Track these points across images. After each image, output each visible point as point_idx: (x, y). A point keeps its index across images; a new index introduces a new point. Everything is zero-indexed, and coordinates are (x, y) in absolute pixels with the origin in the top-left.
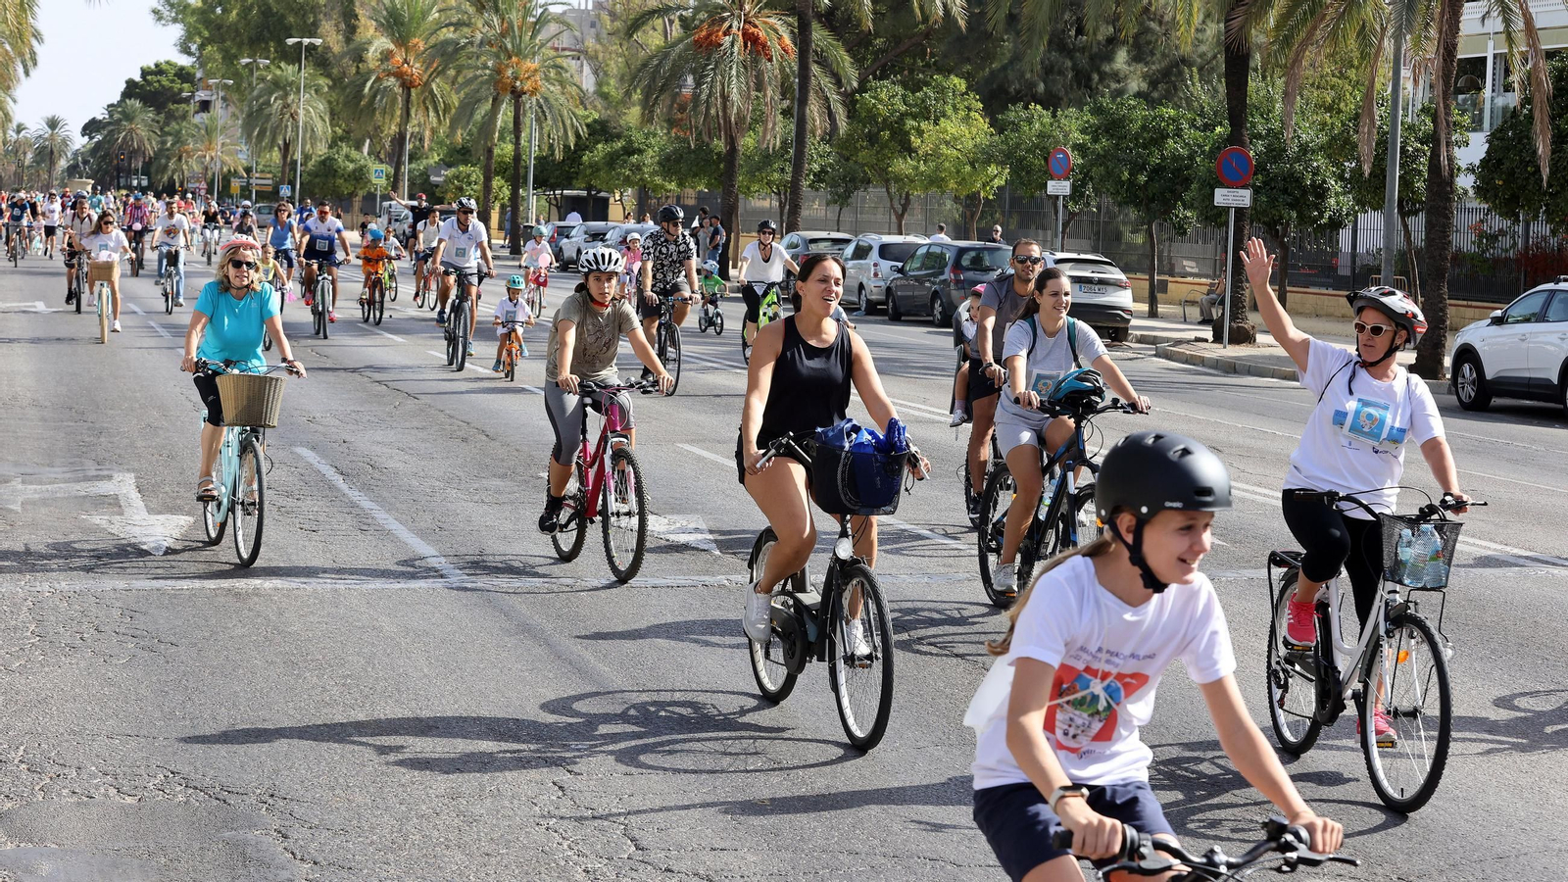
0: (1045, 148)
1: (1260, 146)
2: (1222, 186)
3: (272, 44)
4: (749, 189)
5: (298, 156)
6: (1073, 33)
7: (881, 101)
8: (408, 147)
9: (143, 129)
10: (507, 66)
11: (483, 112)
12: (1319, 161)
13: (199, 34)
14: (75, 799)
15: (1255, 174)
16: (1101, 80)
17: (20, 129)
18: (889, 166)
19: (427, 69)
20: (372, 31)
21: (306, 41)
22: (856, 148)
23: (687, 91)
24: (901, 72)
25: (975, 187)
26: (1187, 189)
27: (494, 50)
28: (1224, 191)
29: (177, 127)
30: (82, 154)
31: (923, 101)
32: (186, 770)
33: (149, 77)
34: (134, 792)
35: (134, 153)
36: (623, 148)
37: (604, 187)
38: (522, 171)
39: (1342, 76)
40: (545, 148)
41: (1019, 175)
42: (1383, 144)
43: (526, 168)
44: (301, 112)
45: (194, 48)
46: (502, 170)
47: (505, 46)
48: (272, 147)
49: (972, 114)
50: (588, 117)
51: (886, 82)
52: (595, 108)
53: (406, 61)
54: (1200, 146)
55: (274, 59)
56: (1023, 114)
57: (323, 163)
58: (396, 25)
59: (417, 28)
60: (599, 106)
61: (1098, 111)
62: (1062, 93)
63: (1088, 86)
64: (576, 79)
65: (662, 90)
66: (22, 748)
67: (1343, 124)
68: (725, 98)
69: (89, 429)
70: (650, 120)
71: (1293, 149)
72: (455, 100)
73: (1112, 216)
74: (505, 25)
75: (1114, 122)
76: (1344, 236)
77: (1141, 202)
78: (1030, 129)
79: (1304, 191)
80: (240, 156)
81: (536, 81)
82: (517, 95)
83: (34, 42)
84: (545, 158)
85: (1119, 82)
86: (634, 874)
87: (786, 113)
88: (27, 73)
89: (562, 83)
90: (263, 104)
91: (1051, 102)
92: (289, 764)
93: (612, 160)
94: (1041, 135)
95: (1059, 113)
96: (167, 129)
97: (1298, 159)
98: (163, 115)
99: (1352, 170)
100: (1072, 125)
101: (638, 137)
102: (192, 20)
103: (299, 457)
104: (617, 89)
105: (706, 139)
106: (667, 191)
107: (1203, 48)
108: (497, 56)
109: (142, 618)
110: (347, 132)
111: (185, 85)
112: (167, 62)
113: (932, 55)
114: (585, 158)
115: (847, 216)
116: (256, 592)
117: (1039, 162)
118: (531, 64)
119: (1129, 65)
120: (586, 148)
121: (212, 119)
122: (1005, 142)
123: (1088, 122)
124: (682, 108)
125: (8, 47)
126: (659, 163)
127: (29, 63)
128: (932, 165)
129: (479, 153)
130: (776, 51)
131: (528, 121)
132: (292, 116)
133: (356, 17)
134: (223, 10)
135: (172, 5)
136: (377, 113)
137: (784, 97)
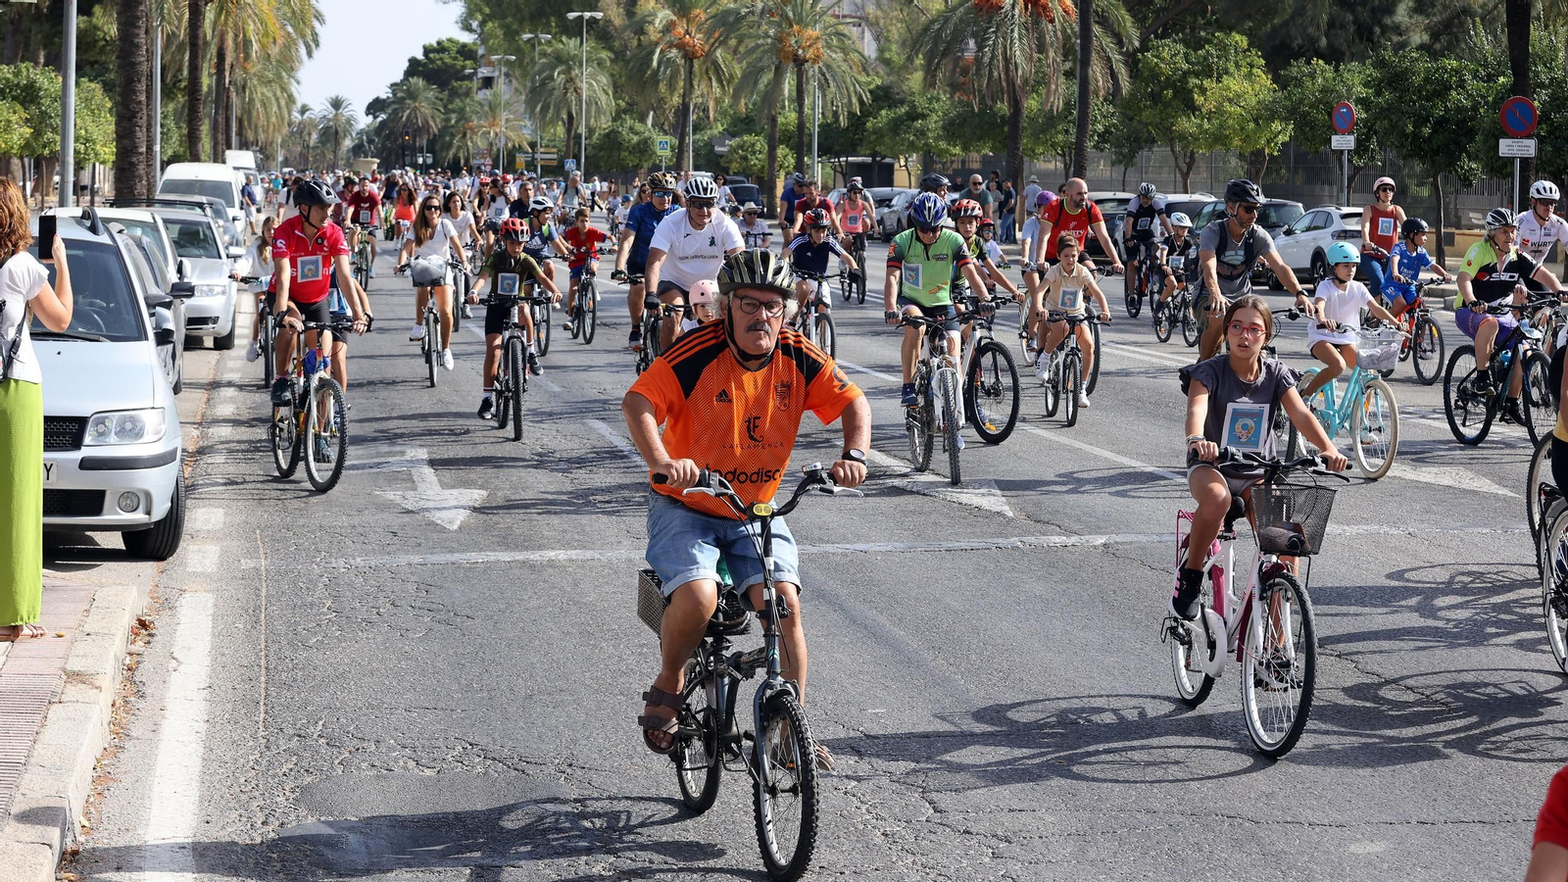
0: (1328, 102)
1: (1544, 94)
2: (1507, 136)
3: (553, 19)
4: (1033, 151)
5: (582, 130)
7: (1162, 60)
8: (692, 117)
9: (427, 106)
10: (789, 34)
11: (766, 81)
13: (480, 11)
14: (374, 772)
15: (1540, 124)
16: (1383, 33)
17: (304, 110)
18: (1173, 124)
19: (708, 39)
20: (653, 3)
22: (1140, 107)
23: (969, 55)
24: (1182, 30)
25: (1257, 142)
26: (1472, 140)
27: (776, 19)
28: (1509, 141)
29: (460, 104)
30: (367, 133)
31: (1205, 59)
32: (484, 741)
33: (431, 55)
34: (432, 764)
35: (418, 132)
36: (907, 113)
37: (888, 153)
38: (806, 139)
40: (830, 115)
41: (1303, 131)
43: (811, 136)
44: (584, 86)
45: (475, 25)
46: (786, 139)
47: (785, 16)
48: (553, 122)
49: (1255, 70)
50: (870, 83)
51: (1167, 41)
52: (877, 74)
53: (687, 32)
54: (1483, 97)
55: (556, 33)
56: (1306, 70)
57: (608, 135)
60: (882, 72)
61: (1380, 64)
62: (1344, 47)
63: (1370, 40)
64: (858, 45)
65: (944, 54)
66: (321, 723)
68: (1007, 60)
69: (380, 405)
70: (933, 85)
72: (739, 70)
73: (1399, 170)
75: (1397, 75)
77: (1426, 154)
78: (1313, 84)
80: (524, 131)
81: (818, 49)
82: (799, 63)
83: (316, 24)
84: (828, 125)
85: (1401, 35)
86: (932, 837)
87: (1068, 74)
88: (310, 54)
89: (844, 50)
90: (547, 78)
91: (1334, 57)
92: (587, 734)
93: (896, 126)
94: (1324, 90)
95: (1342, 67)
96: (450, 107)
98: (446, 93)
100: (1355, 79)
101: (921, 102)
103: (592, 430)
104: (898, 54)
105: (989, 103)
106: (952, 155)
108: (779, 25)
109: (438, 592)
110: (631, 105)
111: (468, 62)
112: (450, 40)
113: (1213, 13)
114: (869, 124)
115: (1131, 176)
116: (551, 563)
117: (1322, 117)
118: (813, 32)
119: (1411, 17)
120: (870, 114)
121: (495, 95)
122: (1288, 98)
123: (1370, 75)
124: (965, 72)
125: (290, 29)
126: (943, 128)
127: (313, 46)
128: (1216, 122)
129: (764, 121)
130: (1057, 12)
131: (811, 88)
132: (576, 91)
136: (661, 85)
137: (1066, 58)
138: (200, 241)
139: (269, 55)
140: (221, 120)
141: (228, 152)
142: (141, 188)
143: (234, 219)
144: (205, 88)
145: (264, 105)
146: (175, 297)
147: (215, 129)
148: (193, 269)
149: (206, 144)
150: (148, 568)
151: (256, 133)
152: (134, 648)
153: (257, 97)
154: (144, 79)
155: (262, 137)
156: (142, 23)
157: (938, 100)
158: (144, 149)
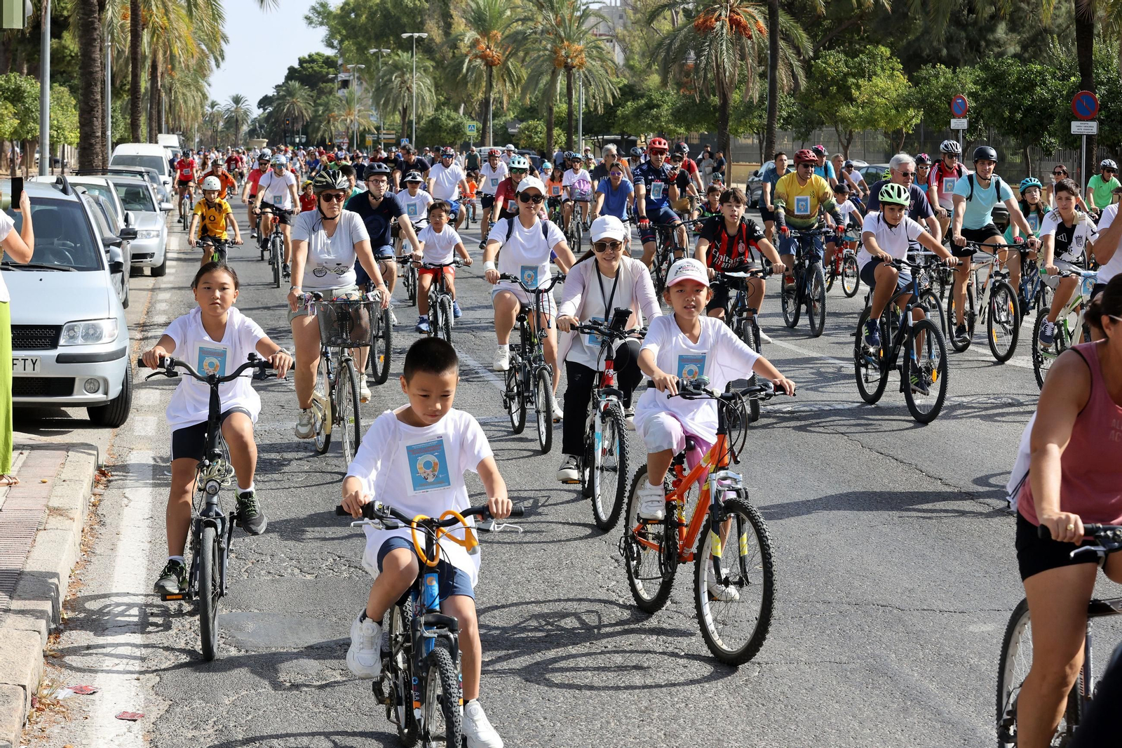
0: (948, 95)
1: (1103, 90)
2: (1077, 120)
3: (392, 38)
4: (737, 131)
5: (413, 117)
6: (965, 12)
7: (829, 65)
8: (492, 108)
9: (302, 102)
10: (561, 48)
11: (544, 82)
13: (339, 32)
14: (270, 577)
15: (1100, 110)
16: (987, 46)
17: (213, 105)
18: (837, 111)
19: (504, 52)
20: (463, 27)
21: (416, 35)
22: (813, 99)
23: (691, 62)
24: (843, 44)
25: (897, 123)
26: (1051, 122)
27: (552, 36)
28: (1078, 123)
29: (326, 100)
30: (259, 122)
31: (860, 64)
32: (348, 554)
33: (305, 65)
34: (312, 571)
35: (295, 120)
36: (646, 104)
37: (633, 133)
38: (574, 123)
40: (591, 106)
41: (931, 117)
43: (577, 120)
44: (414, 86)
45: (336, 43)
46: (560, 123)
47: (558, 35)
48: (394, 112)
49: (895, 72)
50: (619, 83)
51: (832, 52)
52: (624, 76)
53: (488, 47)
54: (1059, 91)
55: (394, 48)
56: (932, 72)
57: (432, 121)
58: (480, 21)
59: (496, 23)
60: (628, 75)
61: (986, 68)
62: (960, 56)
63: (978, 51)
64: (611, 56)
65: (674, 61)
68: (718, 65)
70: (665, 84)
72: (525, 74)
73: (999, 144)
74: (559, 19)
75: (997, 75)
77: (1018, 132)
78: (937, 82)
80: (372, 119)
81: (582, 58)
82: (569, 68)
83: (223, 43)
84: (590, 113)
85: (1000, 47)
87: (762, 76)
88: (218, 66)
89: (602, 60)
90: (388, 81)
91: (952, 63)
93: (638, 113)
94: (945, 87)
95: (958, 70)
96: (319, 101)
98: (315, 91)
100: (968, 78)
101: (656, 96)
102: (333, 23)
104: (640, 62)
105: (707, 96)
106: (678, 134)
107: (1060, 21)
108: (554, 41)
110: (448, 99)
111: (331, 70)
112: (317, 54)
113: (865, 31)
114: (619, 112)
117: (944, 106)
118: (576, 46)
119: (1007, 35)
120: (620, 105)
121: (351, 93)
122: (920, 92)
123: (978, 76)
124: (687, 75)
125: (204, 47)
126: (672, 114)
127: (220, 59)
128: (868, 110)
129: (544, 110)
130: (754, 32)
131: (577, 86)
132: (408, 89)
133: (451, 16)
134: (356, 15)
135: (319, 13)
136: (469, 85)
137: (760, 64)
138: (140, 199)
139: (188, 66)
140: (154, 112)
141: (159, 136)
142: (98, 162)
143: (165, 183)
144: (143, 90)
145: (185, 102)
146: (123, 239)
147: (150, 119)
148: (136, 219)
149: (143, 130)
150: (106, 433)
151: (180, 121)
152: (97, 491)
153: (180, 96)
154: (99, 83)
155: (183, 124)
156: (97, 44)
157: (668, 94)
158: (99, 134)
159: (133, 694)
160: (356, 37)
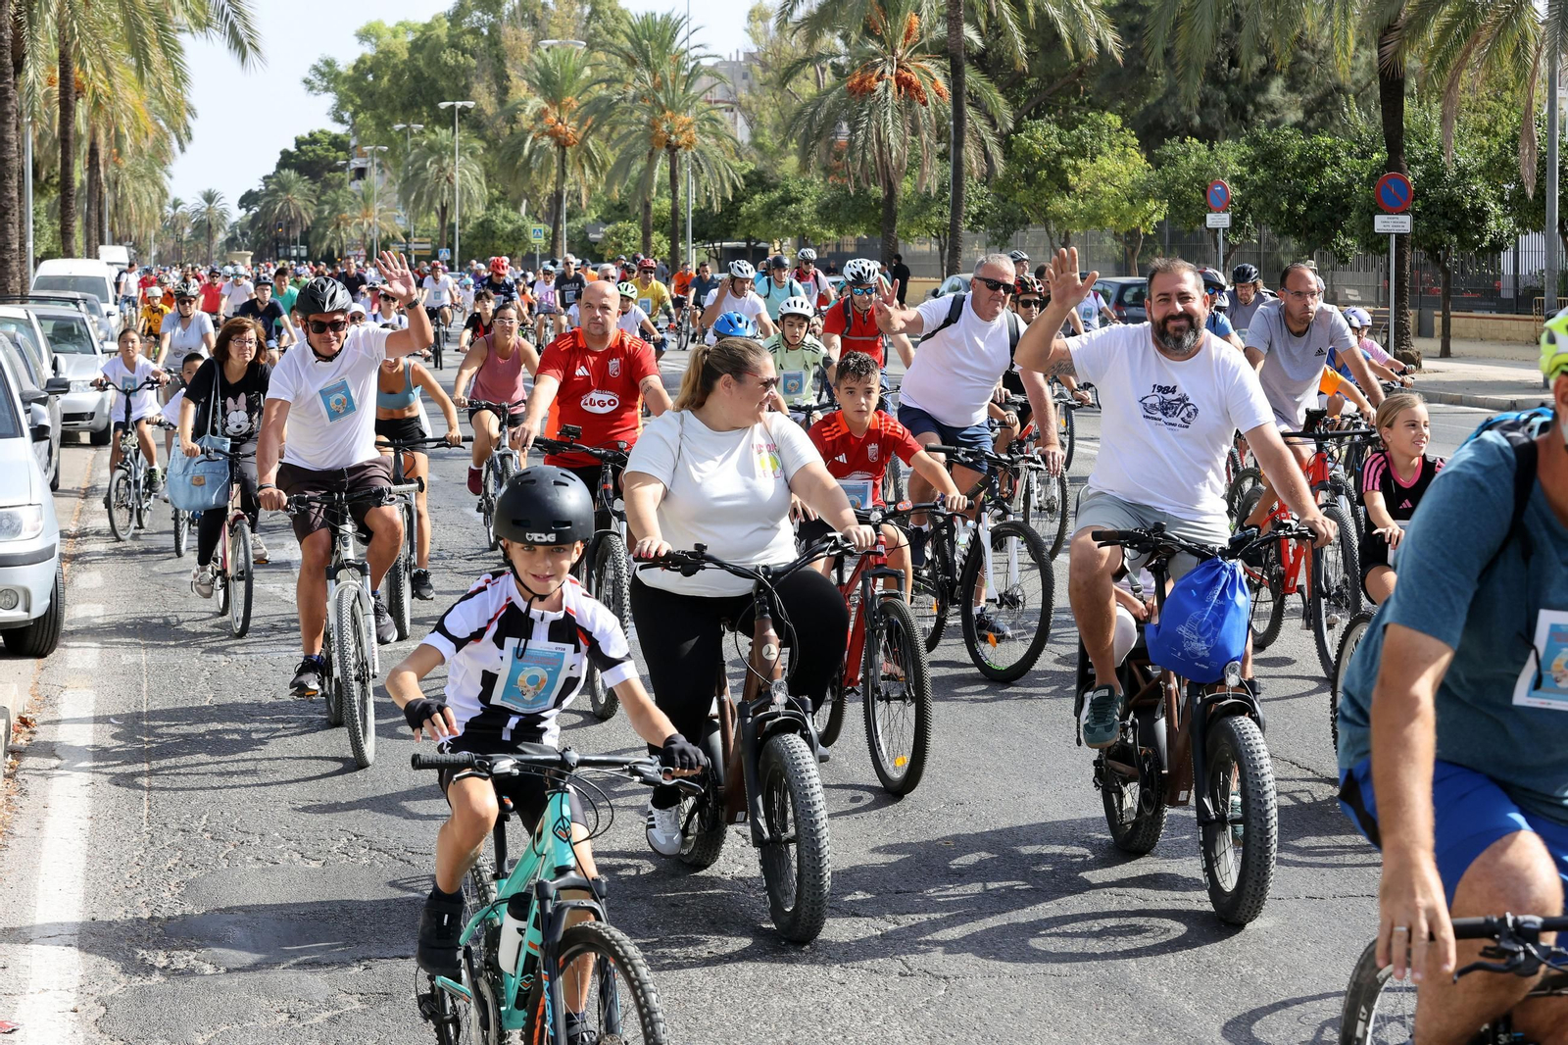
0: (1203, 181)
1: (1419, 170)
2: (1382, 212)
3: (424, 108)
4: (908, 233)
5: (456, 219)
6: (1226, 65)
7: (1036, 140)
8: (566, 205)
9: (300, 198)
10: (661, 121)
11: (639, 168)
12: (1478, 184)
13: (352, 102)
14: (259, 865)
15: (1414, 199)
16: (1257, 111)
17: (176, 204)
18: (1047, 205)
19: (581, 127)
20: (524, 92)
21: (459, 104)
22: (1014, 188)
23: (843, 139)
24: (1055, 111)
25: (1133, 222)
26: (1347, 216)
27: (648, 104)
28: (1384, 217)
29: (333, 195)
30: (240, 226)
31: (1079, 139)
32: (369, 832)
33: (304, 147)
34: (317, 856)
35: (291, 223)
36: (781, 198)
37: (763, 238)
38: (680, 225)
39: (1498, 99)
40: (703, 201)
41: (1178, 211)
42: (1543, 165)
43: (684, 221)
44: (457, 175)
45: (347, 116)
46: (660, 225)
47: (657, 102)
48: (428, 213)
49: (1129, 150)
50: (743, 168)
51: (1040, 121)
52: (750, 159)
53: (560, 120)
54: (1357, 174)
55: (428, 123)
56: (1180, 148)
57: (481, 225)
58: (549, 85)
59: (571, 86)
60: (755, 157)
61: (1255, 142)
62: (1218, 126)
63: (1244, 118)
64: (731, 130)
65: (818, 137)
66: (205, 817)
67: (1501, 146)
68: (881, 142)
70: (807, 169)
71: (1451, 173)
72: (611, 156)
73: (1274, 247)
74: (658, 79)
75: (1270, 152)
76: (1506, 259)
77: (1301, 232)
78: (1187, 163)
79: (1464, 214)
80: (398, 222)
81: (691, 135)
82: (672, 149)
83: (188, 117)
84: (702, 211)
85: (1274, 112)
87: (943, 156)
88: (183, 149)
89: (717, 136)
90: (419, 169)
91: (1208, 135)
93: (770, 210)
94: (1199, 169)
95: (1216, 145)
96: (323, 198)
97: (1457, 183)
98: (319, 184)
99: (1511, 193)
100: (1230, 156)
101: (794, 187)
102: (343, 88)
104: (772, 139)
105: (865, 186)
106: (826, 239)
107: (1358, 75)
108: (651, 111)
110: (504, 193)
111: (341, 154)
112: (321, 132)
113: (1086, 93)
114: (743, 209)
117: (1197, 196)
118: (683, 118)
119: (1284, 95)
120: (744, 199)
121: (368, 186)
122: (1163, 177)
123: (1244, 153)
124: (838, 156)
125: (162, 123)
126: (818, 212)
127: (185, 139)
128: (1090, 202)
129: (637, 208)
130: (931, 95)
131: (684, 174)
132: (448, 179)
133: (508, 78)
134: (374, 77)
135: (323, 75)
136: (534, 173)
137: (939, 139)
138: (74, 337)
139: (141, 150)
140: (94, 215)
141: (101, 248)
142: (14, 285)
143: (108, 315)
144: (77, 184)
145: (137, 200)
146: (51, 393)
147: (88, 224)
148: (68, 365)
149: (78, 240)
150: (28, 665)
151: (129, 228)
152: (16, 746)
153: (129, 192)
154: (15, 176)
155: (135, 233)
156: (12, 119)
157: (812, 184)
158: (16, 246)
159: (69, 1031)
160: (375, 107)
